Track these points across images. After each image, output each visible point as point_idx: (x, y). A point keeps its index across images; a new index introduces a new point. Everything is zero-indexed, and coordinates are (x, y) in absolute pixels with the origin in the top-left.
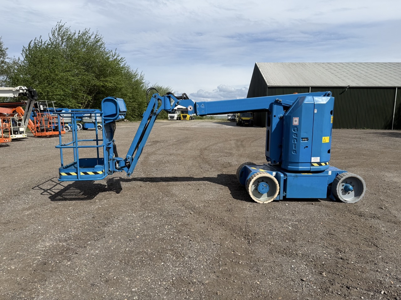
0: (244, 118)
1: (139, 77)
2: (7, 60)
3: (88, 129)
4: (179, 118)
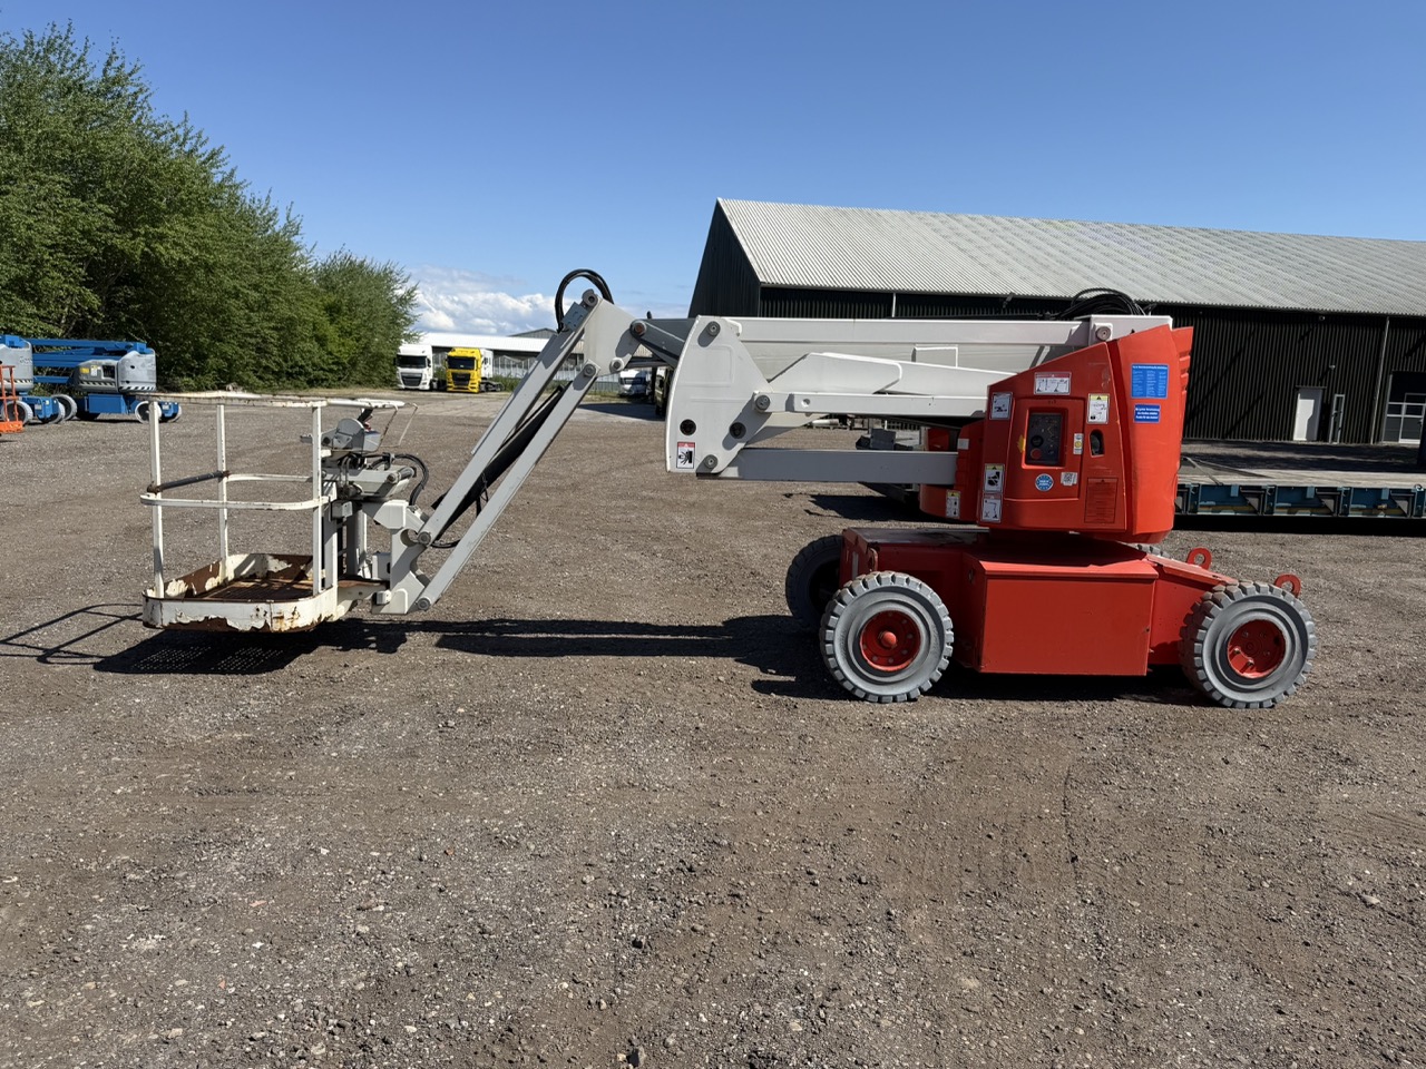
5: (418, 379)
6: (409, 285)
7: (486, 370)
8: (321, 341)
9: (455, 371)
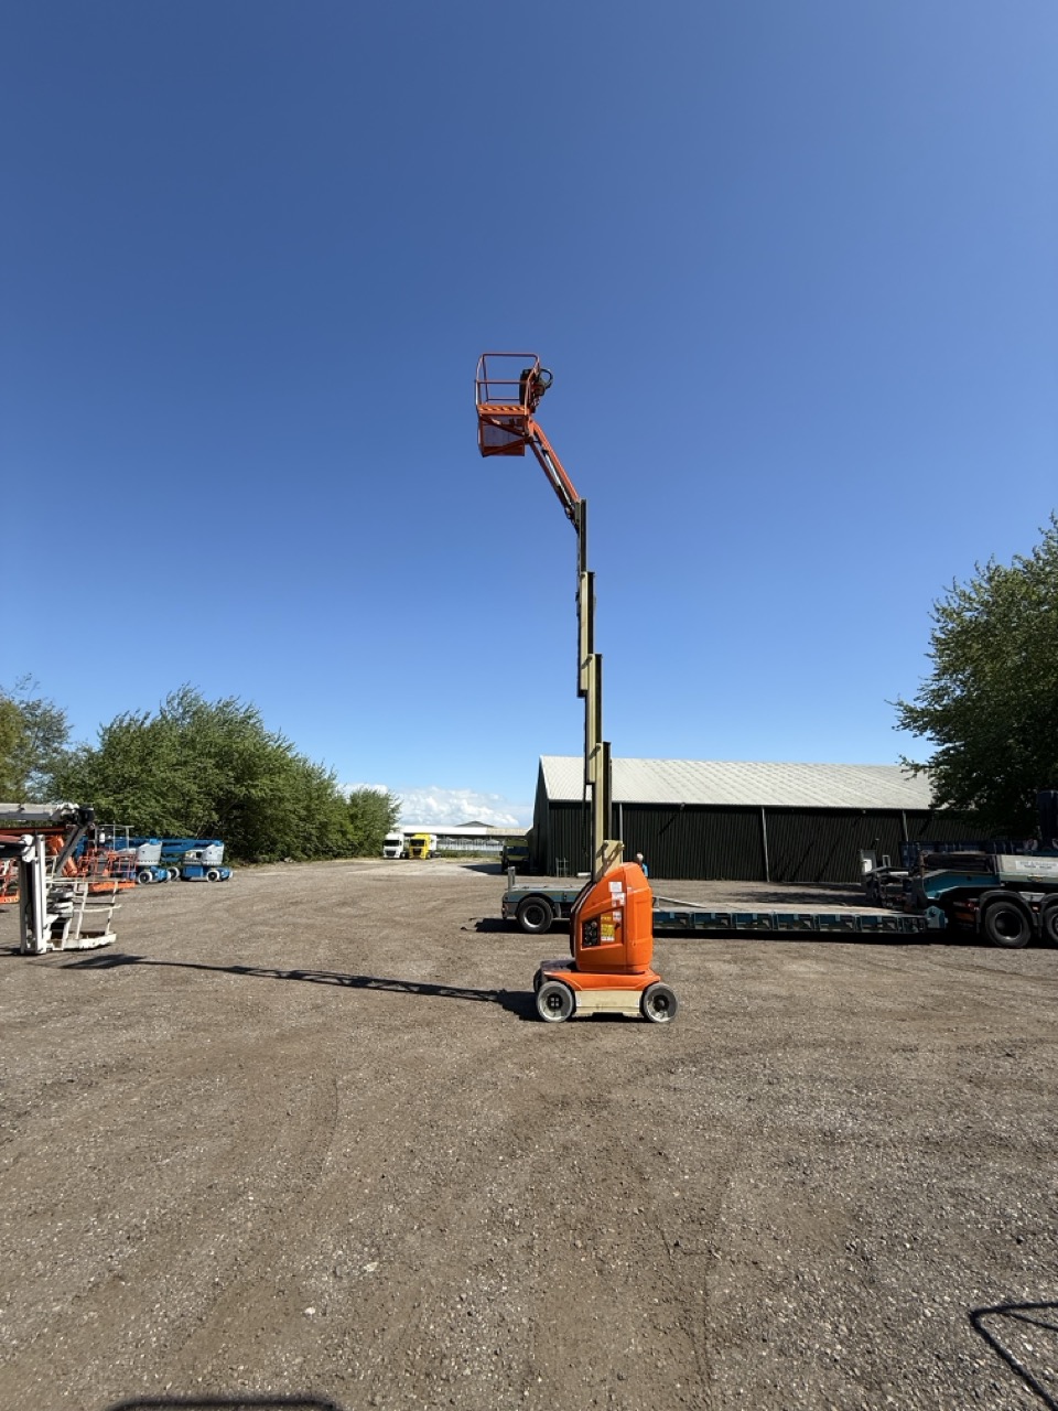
0: (511, 858)
1: (326, 777)
2: (65, 747)
3: (193, 878)
4: (406, 856)
5: (393, 853)
6: (397, 802)
7: (433, 847)
8: (344, 833)
9: (415, 847)
